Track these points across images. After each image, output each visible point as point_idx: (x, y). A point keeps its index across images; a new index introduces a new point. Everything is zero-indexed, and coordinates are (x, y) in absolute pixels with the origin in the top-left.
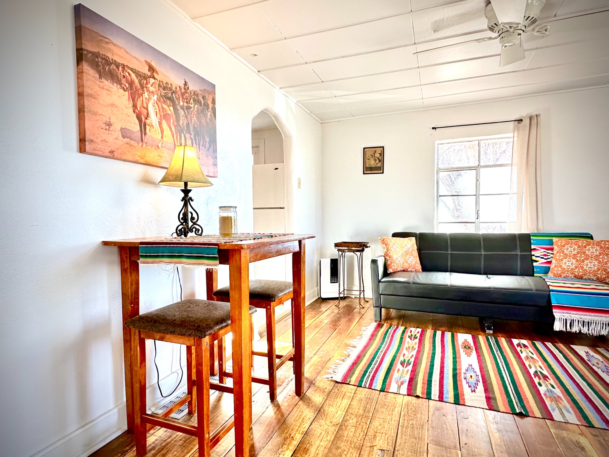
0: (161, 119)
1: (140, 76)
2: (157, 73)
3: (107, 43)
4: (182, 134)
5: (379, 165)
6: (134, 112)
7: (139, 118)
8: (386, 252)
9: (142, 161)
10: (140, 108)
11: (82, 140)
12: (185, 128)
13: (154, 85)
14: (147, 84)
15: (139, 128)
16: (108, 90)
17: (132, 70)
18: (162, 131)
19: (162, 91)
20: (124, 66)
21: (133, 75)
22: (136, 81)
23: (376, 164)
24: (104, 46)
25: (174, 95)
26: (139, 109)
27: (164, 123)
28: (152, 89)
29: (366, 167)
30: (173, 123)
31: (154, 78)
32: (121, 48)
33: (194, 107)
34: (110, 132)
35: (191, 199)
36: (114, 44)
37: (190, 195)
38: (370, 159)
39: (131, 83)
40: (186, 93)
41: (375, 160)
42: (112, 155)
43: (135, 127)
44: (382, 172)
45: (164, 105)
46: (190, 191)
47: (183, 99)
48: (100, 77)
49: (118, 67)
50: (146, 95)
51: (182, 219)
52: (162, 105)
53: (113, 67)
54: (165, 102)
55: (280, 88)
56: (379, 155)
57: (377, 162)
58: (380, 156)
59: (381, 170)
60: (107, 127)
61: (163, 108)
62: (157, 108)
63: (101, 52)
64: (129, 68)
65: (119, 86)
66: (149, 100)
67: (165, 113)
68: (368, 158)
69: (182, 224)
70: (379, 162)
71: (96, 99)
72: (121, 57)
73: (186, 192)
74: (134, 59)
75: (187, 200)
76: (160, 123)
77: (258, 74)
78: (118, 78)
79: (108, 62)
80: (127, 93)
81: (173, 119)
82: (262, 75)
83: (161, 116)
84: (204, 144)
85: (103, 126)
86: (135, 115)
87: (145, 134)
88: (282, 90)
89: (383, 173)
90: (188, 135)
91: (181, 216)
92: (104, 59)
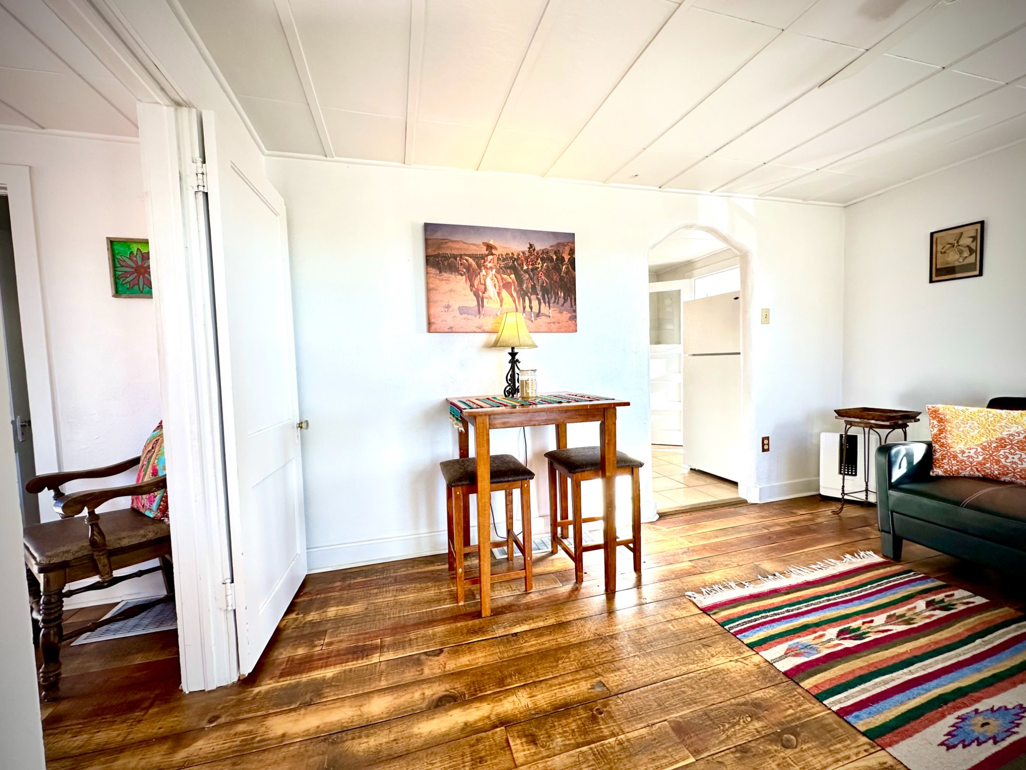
0: (500, 289)
1: (478, 258)
2: (496, 249)
3: (446, 243)
4: (527, 298)
5: (971, 259)
6: (471, 290)
7: (476, 294)
8: (935, 435)
9: (479, 330)
10: (478, 285)
11: (430, 324)
12: (530, 290)
13: (492, 261)
14: (484, 262)
15: (476, 303)
16: (447, 280)
17: (469, 256)
18: (501, 301)
19: (502, 263)
20: (461, 256)
21: (471, 260)
22: (474, 263)
23: (961, 260)
24: (446, 246)
25: (515, 263)
26: (476, 287)
27: (504, 293)
28: (489, 265)
29: (937, 270)
30: (515, 289)
31: (492, 254)
32: (458, 242)
33: (542, 267)
34: (449, 313)
35: (517, 361)
36: (452, 241)
37: (517, 357)
38: (947, 251)
39: (468, 268)
40: (531, 255)
41: (961, 252)
42: (451, 331)
43: (472, 302)
44: (977, 273)
45: (504, 276)
46: (517, 353)
47: (527, 262)
48: (440, 272)
49: (456, 259)
50: (484, 272)
51: (510, 380)
52: (501, 276)
53: (452, 259)
54: (504, 273)
55: (711, 192)
56: (971, 239)
57: (966, 254)
58: (973, 242)
59: (976, 270)
60: (447, 309)
61: (502, 279)
62: (496, 280)
63: (441, 253)
64: (465, 255)
65: (457, 274)
66: (486, 276)
67: (504, 282)
68: (943, 251)
69: (509, 385)
70: (971, 255)
71: (437, 290)
72: (458, 249)
73: (513, 354)
74: (472, 246)
75: (514, 362)
76: (499, 294)
77: (660, 191)
78: (456, 267)
79: (446, 257)
80: (464, 277)
81: (514, 286)
82: (667, 189)
83: (499, 286)
84: (557, 300)
85: (443, 309)
86: (472, 294)
87: (483, 306)
88: (717, 193)
89: (981, 274)
90: (533, 297)
91: (509, 377)
92: (443, 257)
